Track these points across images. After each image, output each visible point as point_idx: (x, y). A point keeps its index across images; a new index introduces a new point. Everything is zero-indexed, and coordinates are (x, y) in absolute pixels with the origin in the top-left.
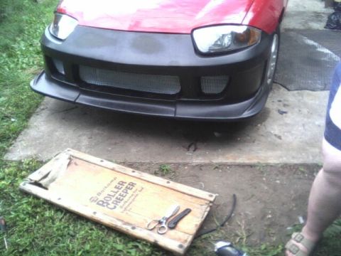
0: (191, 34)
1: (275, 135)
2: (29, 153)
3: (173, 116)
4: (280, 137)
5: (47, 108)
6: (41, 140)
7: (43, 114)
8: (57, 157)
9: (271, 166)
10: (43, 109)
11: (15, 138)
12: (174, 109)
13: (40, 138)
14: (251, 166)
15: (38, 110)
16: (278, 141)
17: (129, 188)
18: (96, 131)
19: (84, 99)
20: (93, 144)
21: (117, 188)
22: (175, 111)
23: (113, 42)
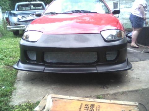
0: (100, 33)
1: (136, 78)
2: (23, 101)
3: (96, 72)
4: (139, 79)
5: (21, 80)
6: (26, 94)
7: (20, 83)
8: (44, 98)
9: (145, 90)
10: (19, 81)
11: (11, 95)
12: (96, 69)
13: (26, 93)
14: (137, 91)
15: (16, 81)
16: (139, 80)
17: (92, 107)
18: (53, 87)
19: (48, 70)
20: (56, 92)
21: (87, 108)
22: (97, 69)
23: (65, 39)
